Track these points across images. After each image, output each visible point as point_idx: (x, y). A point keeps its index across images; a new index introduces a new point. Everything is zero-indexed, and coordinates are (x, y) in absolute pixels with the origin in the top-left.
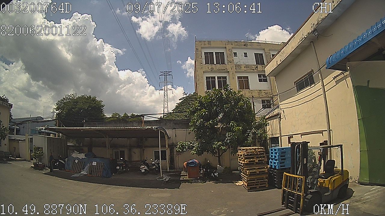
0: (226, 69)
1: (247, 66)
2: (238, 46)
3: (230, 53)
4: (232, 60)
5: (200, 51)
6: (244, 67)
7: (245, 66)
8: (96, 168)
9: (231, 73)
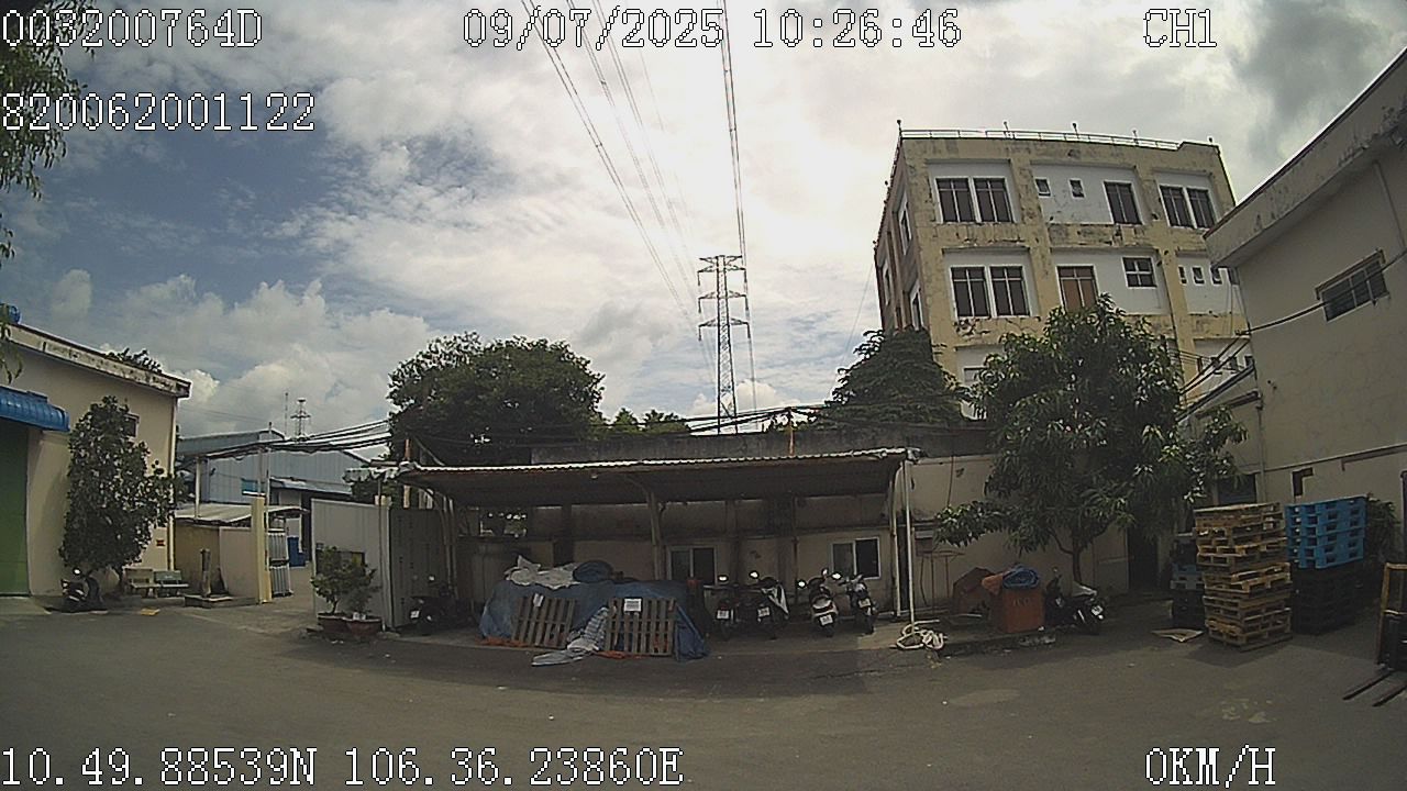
0: (1019, 240)
1: (1086, 230)
2: (1051, 155)
3: (1025, 182)
4: (1034, 208)
5: (922, 174)
6: (1079, 233)
7: (1080, 230)
8: (644, 624)
9: (1036, 255)
